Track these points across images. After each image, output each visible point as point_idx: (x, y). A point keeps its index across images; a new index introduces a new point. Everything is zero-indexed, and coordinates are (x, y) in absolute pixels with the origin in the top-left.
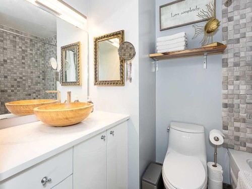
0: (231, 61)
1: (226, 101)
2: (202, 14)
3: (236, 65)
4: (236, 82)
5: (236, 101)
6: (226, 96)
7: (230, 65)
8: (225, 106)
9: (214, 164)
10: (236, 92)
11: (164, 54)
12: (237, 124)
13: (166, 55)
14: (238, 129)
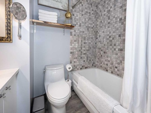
0: (73, 33)
1: (71, 51)
2: (64, 7)
3: (75, 35)
4: (75, 43)
5: (75, 50)
6: (72, 49)
7: (73, 35)
8: (71, 53)
9: (68, 80)
10: (75, 47)
11: (45, 22)
12: (74, 60)
13: (46, 24)
14: (75, 62)
